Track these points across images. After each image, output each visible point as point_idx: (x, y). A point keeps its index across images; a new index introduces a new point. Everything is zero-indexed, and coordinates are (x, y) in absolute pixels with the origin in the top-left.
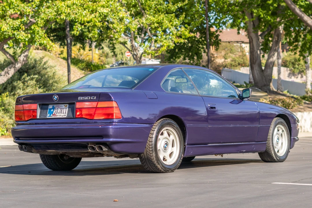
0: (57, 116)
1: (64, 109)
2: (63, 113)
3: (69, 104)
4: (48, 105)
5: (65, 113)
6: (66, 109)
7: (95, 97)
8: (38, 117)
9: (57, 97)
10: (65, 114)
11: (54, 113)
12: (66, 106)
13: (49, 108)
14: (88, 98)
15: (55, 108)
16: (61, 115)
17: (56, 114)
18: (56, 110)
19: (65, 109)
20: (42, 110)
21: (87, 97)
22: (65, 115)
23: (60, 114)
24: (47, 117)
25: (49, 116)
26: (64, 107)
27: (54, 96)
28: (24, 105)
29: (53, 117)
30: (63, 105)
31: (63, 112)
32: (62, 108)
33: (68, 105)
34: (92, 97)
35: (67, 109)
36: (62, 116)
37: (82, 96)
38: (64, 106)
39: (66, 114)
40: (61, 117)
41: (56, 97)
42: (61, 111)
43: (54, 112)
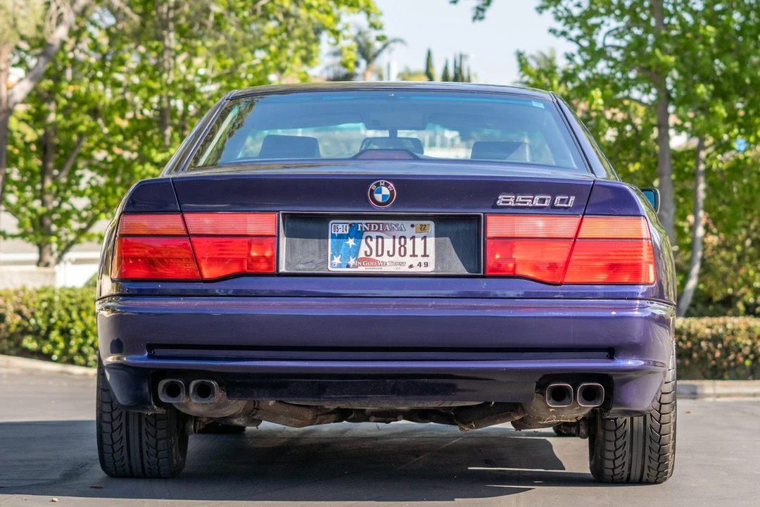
0: (385, 264)
1: (413, 238)
2: (414, 255)
3: (438, 219)
4: (325, 219)
5: (425, 255)
6: (425, 238)
7: (572, 198)
8: (283, 269)
9: (392, 192)
10: (425, 259)
11: (362, 255)
12: (423, 228)
13: (331, 230)
14: (543, 201)
15: (366, 234)
16: (402, 264)
17: (373, 256)
18: (373, 244)
19: (419, 242)
20: (298, 241)
21: (537, 198)
22: (426, 265)
23: (397, 258)
24: (332, 269)
25: (340, 266)
26: (412, 232)
27: (378, 185)
28: (188, 217)
29: (362, 269)
30: (407, 224)
31: (409, 252)
32: (401, 234)
33: (431, 226)
34: (558, 198)
35: (431, 241)
36: (411, 266)
37: (516, 193)
38: (412, 226)
39: (431, 259)
40: (405, 269)
41: (385, 191)
42: (397, 246)
43: (364, 248)
